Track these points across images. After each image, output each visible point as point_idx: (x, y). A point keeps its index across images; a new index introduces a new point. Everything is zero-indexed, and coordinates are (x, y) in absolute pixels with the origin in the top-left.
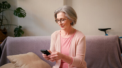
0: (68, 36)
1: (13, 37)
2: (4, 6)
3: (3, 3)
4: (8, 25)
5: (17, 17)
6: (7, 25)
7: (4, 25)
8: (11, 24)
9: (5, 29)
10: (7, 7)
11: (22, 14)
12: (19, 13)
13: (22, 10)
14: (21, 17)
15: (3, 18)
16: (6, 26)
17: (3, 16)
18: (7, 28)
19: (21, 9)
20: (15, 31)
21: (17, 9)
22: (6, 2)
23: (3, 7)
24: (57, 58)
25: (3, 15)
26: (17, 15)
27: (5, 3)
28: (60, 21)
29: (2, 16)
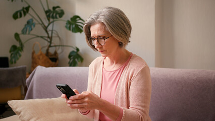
0: (115, 67)
1: (44, 68)
2: (55, 14)
3: (54, 8)
4: (62, 46)
5: (70, 32)
6: (59, 46)
7: (55, 46)
8: (65, 44)
9: (56, 53)
10: (58, 16)
11: (79, 27)
12: (74, 26)
13: (81, 19)
14: (76, 32)
15: (54, 35)
16: (57, 47)
17: (54, 32)
18: (59, 51)
19: (78, 19)
20: (70, 57)
21: (71, 19)
22: (58, 7)
23: (53, 15)
24: (86, 104)
25: (54, 29)
26: (70, 29)
27: (57, 9)
28: (96, 40)
29: (52, 31)
